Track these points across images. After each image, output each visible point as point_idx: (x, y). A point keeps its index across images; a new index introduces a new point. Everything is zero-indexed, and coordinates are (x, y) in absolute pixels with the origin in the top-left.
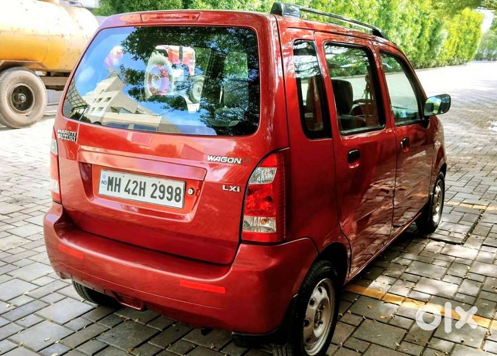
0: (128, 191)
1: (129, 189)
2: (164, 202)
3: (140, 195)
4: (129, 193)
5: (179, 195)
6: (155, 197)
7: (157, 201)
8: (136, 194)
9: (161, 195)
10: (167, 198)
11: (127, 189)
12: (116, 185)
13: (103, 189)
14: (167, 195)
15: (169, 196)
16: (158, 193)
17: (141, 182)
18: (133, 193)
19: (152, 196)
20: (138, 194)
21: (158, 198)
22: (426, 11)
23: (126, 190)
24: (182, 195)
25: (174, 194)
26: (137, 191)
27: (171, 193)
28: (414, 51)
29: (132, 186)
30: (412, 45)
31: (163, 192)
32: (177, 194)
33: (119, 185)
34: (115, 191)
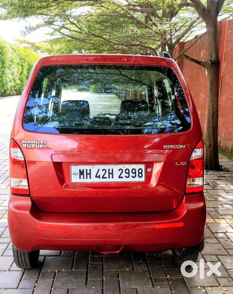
0: (99, 177)
1: (99, 175)
2: (131, 179)
3: (109, 178)
4: (99, 178)
5: (141, 173)
6: (122, 177)
7: (125, 180)
8: (106, 178)
9: (127, 175)
10: (132, 176)
11: (98, 175)
12: (87, 174)
13: (75, 179)
14: (131, 174)
15: (134, 175)
16: (124, 175)
17: (109, 169)
18: (103, 177)
19: (120, 177)
20: (108, 177)
21: (124, 177)
22: (23, 57)
23: (96, 177)
24: (143, 173)
25: (137, 173)
26: (107, 175)
27: (135, 173)
28: (19, 83)
29: (101, 173)
30: (18, 79)
31: (129, 173)
32: (139, 173)
33: (90, 174)
34: (87, 178)
